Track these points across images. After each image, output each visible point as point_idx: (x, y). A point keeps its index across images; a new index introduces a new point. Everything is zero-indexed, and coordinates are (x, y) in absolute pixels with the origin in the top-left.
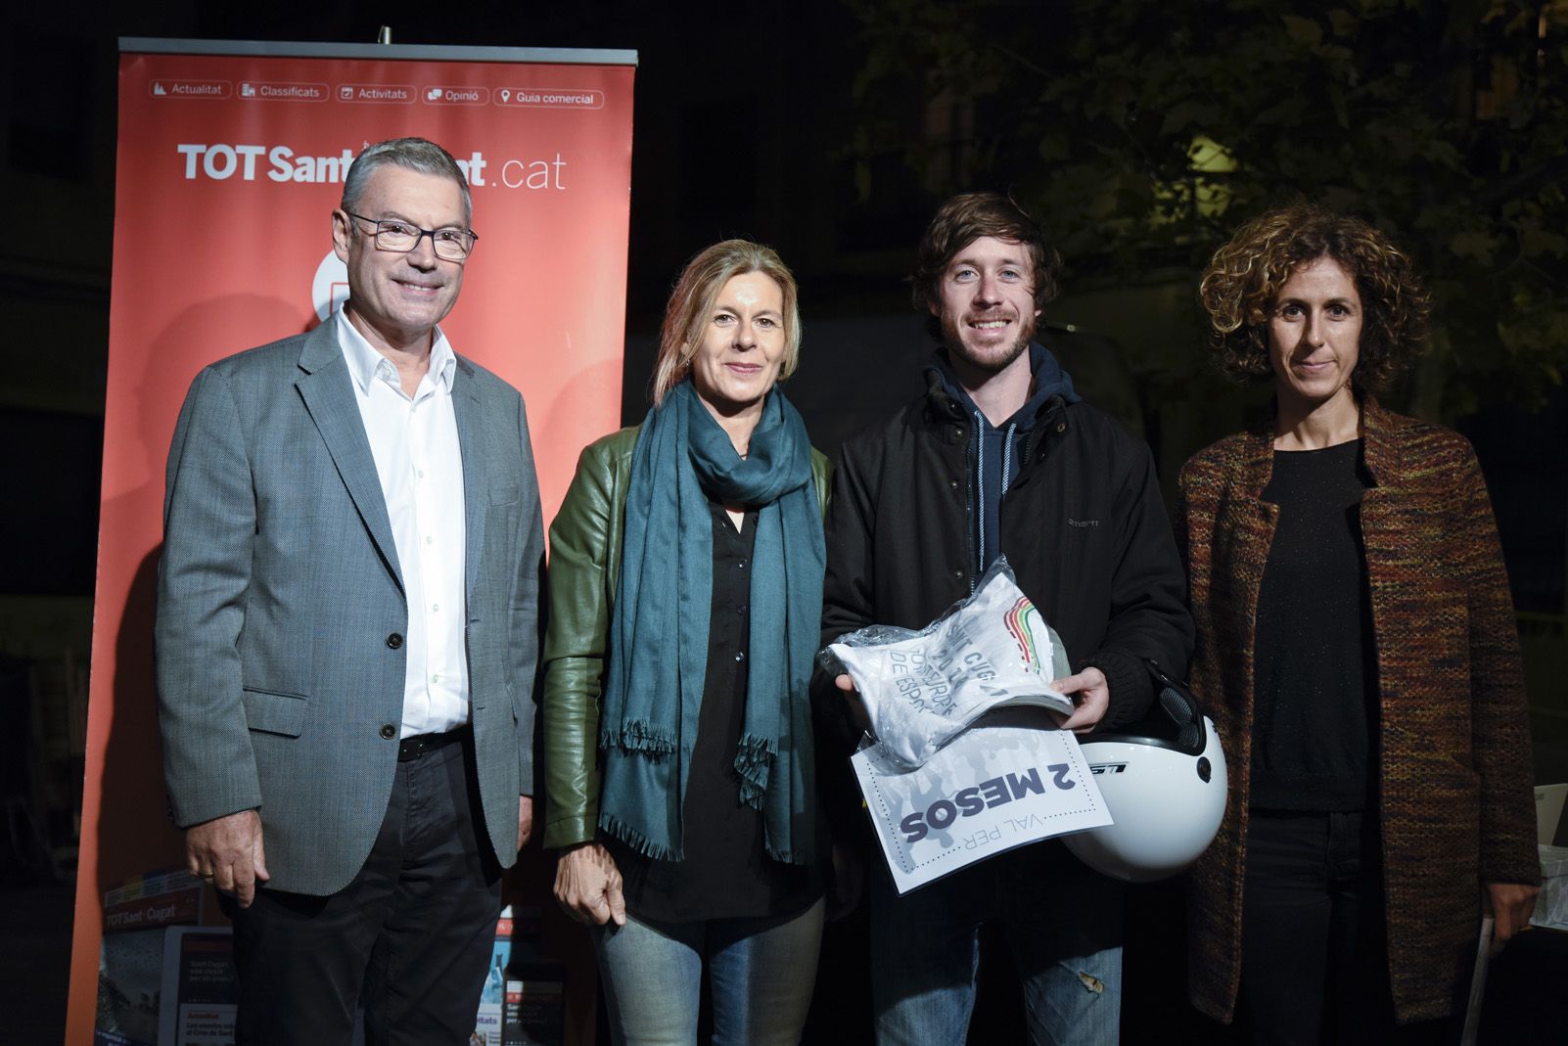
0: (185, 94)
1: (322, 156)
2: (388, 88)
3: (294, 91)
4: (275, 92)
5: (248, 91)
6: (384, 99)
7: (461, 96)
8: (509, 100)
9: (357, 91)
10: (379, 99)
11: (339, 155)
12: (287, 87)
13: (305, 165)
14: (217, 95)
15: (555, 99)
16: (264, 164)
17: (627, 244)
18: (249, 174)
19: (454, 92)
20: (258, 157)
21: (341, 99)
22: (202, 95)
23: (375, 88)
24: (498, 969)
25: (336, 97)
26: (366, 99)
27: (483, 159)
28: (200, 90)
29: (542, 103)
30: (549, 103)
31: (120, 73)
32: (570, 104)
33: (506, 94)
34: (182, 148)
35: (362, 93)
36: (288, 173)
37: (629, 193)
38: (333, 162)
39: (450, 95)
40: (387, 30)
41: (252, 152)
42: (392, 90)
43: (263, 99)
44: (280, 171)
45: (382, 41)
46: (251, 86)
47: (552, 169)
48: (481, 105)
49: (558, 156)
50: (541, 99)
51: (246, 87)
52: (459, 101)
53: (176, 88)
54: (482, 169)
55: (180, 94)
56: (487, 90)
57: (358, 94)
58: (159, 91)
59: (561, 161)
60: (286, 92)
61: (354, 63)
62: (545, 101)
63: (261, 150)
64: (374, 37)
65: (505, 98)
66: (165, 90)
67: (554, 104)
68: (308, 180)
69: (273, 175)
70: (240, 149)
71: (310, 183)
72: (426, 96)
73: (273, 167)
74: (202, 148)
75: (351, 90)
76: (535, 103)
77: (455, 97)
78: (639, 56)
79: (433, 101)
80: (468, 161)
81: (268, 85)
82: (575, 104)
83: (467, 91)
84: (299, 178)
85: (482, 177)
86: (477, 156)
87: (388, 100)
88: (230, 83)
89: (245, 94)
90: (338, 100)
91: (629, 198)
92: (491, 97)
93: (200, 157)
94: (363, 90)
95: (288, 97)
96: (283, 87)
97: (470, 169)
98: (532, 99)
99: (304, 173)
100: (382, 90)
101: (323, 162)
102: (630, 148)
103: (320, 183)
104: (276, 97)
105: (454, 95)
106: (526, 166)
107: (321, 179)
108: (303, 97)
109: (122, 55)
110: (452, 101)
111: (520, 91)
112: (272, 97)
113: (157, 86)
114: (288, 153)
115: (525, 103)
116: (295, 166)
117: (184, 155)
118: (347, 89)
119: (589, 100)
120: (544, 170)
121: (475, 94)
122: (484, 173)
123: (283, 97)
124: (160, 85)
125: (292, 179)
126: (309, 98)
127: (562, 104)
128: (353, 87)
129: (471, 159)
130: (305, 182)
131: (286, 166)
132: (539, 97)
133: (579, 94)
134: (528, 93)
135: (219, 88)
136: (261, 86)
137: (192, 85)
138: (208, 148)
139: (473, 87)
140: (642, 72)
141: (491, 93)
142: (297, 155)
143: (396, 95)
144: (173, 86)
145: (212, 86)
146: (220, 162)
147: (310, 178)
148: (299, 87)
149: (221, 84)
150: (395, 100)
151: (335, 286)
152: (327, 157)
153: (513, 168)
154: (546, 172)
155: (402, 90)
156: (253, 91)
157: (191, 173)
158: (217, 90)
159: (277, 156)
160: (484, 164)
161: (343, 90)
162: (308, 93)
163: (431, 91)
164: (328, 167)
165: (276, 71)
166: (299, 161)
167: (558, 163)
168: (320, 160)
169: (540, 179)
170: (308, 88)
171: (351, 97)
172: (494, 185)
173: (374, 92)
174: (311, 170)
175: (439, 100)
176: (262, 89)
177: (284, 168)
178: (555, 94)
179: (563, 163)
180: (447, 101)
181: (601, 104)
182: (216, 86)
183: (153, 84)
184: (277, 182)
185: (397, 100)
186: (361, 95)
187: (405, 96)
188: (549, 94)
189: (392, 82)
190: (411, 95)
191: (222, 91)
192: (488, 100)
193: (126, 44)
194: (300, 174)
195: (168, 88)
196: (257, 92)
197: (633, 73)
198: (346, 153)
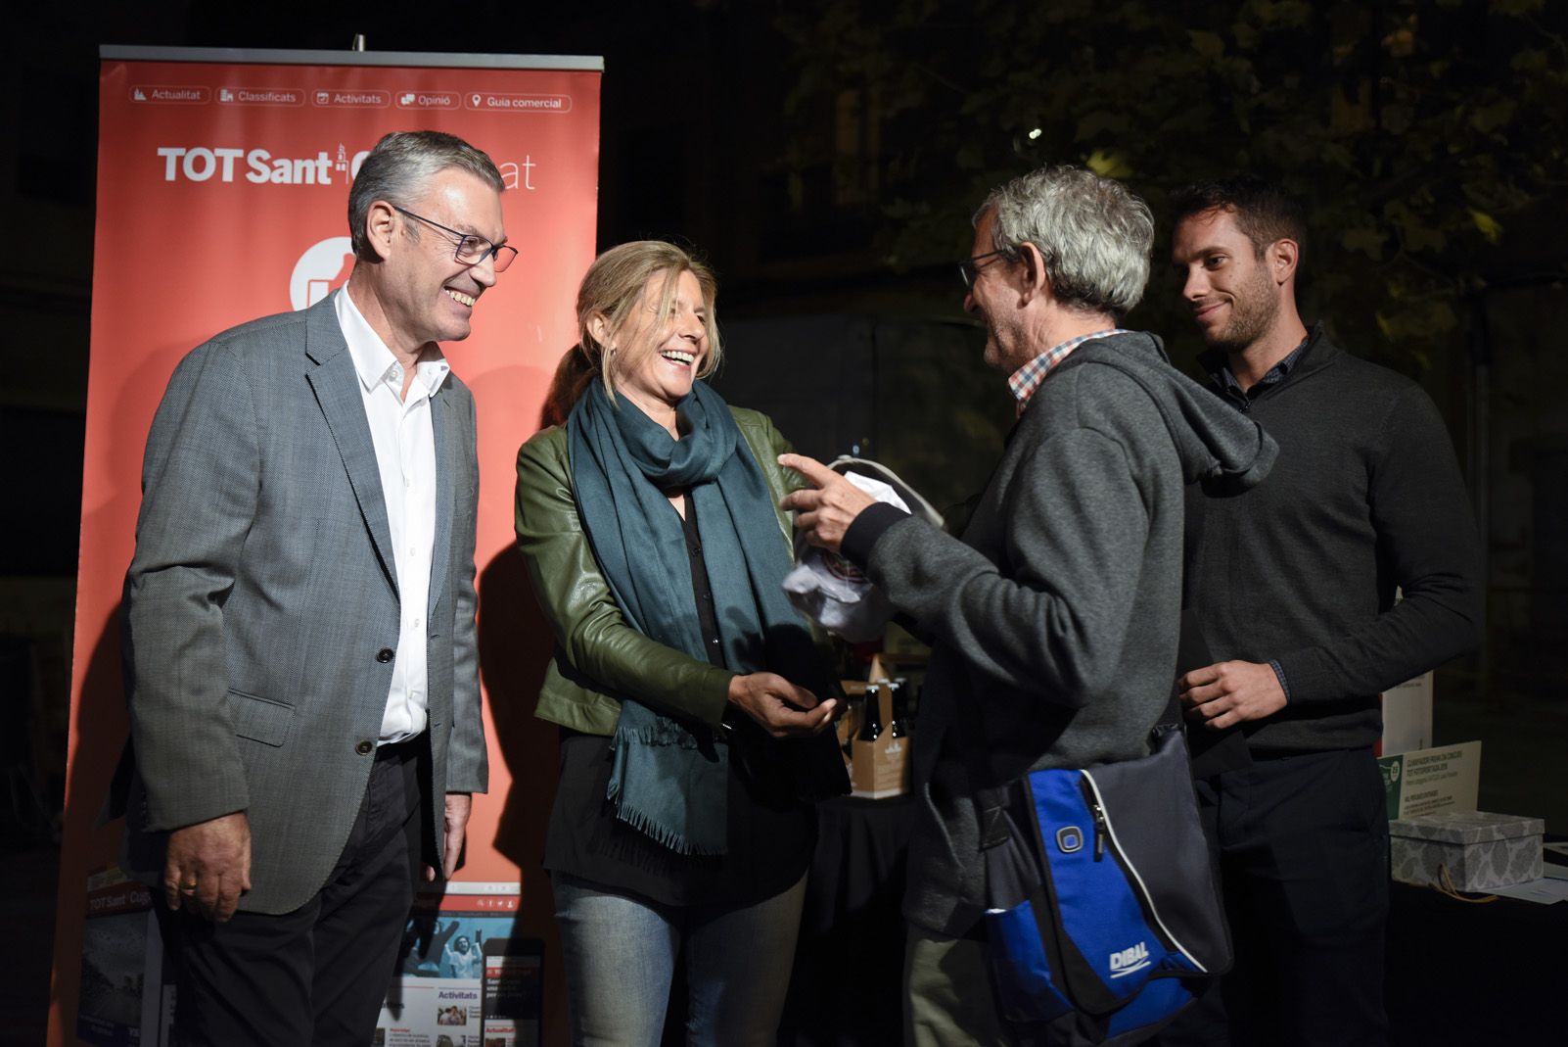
0: (165, 100)
1: (299, 158)
2: (363, 93)
3: (271, 97)
4: (252, 97)
5: (226, 96)
6: (358, 104)
7: (434, 101)
8: (480, 103)
9: (332, 96)
10: (354, 104)
11: (315, 158)
12: (265, 92)
13: (282, 167)
14: (196, 100)
15: (524, 103)
16: (242, 166)
17: (594, 242)
18: (228, 176)
19: (427, 96)
20: (236, 160)
21: (315, 101)
22: (181, 100)
23: (350, 93)
24: (477, 944)
25: (312, 102)
26: (342, 104)
28: (179, 96)
29: (512, 107)
30: (519, 108)
31: (102, 79)
32: (540, 108)
33: (477, 99)
34: (162, 152)
35: (338, 98)
36: (264, 176)
37: (597, 192)
38: (309, 164)
39: (422, 100)
40: (361, 38)
41: (230, 155)
42: (367, 95)
43: (242, 105)
44: (258, 173)
45: (357, 48)
46: (229, 92)
47: (522, 170)
48: (454, 109)
49: (528, 157)
50: (511, 103)
51: (224, 92)
52: (430, 106)
53: (155, 94)
55: (159, 100)
56: (459, 95)
57: (333, 99)
58: (139, 97)
59: (531, 162)
60: (263, 98)
61: (330, 70)
62: (514, 105)
63: (239, 153)
64: (348, 45)
65: (476, 103)
66: (145, 95)
67: (524, 108)
68: (285, 182)
69: (251, 177)
70: (219, 152)
71: (287, 185)
72: (399, 100)
73: (250, 169)
74: (181, 151)
75: (327, 95)
76: (504, 107)
77: (427, 101)
78: (606, 63)
79: (407, 105)
81: (246, 91)
82: (544, 108)
83: (437, 96)
84: (276, 180)
87: (363, 104)
88: (208, 88)
89: (223, 99)
90: (315, 106)
91: (596, 198)
92: (462, 104)
93: (180, 160)
94: (338, 96)
95: (265, 102)
96: (260, 92)
98: (502, 103)
99: (281, 175)
100: (357, 95)
101: (299, 164)
102: (596, 150)
103: (297, 185)
104: (255, 102)
105: (426, 100)
107: (298, 180)
108: (280, 103)
109: (102, 62)
110: (424, 106)
111: (489, 96)
112: (248, 102)
113: (137, 92)
114: (266, 155)
115: (496, 107)
116: (273, 168)
117: (164, 159)
118: (323, 95)
119: (557, 104)
120: (514, 170)
121: (447, 99)
123: (260, 102)
124: (140, 91)
125: (270, 181)
126: (286, 103)
127: (534, 108)
128: (329, 93)
130: (282, 184)
131: (264, 169)
132: (508, 102)
133: (545, 99)
134: (498, 98)
135: (198, 93)
136: (240, 91)
137: (172, 91)
138: (187, 152)
139: (444, 92)
140: (608, 77)
141: (463, 98)
142: (275, 157)
143: (371, 99)
144: (153, 91)
145: (191, 92)
146: (199, 164)
147: (287, 180)
148: (275, 93)
149: (199, 89)
150: (368, 104)
151: (312, 284)
152: (304, 158)
154: (516, 173)
155: (376, 95)
156: (231, 97)
157: (171, 175)
158: (196, 95)
159: (255, 159)
161: (319, 95)
162: (285, 98)
163: (404, 95)
164: (304, 169)
165: (254, 77)
166: (277, 163)
167: (528, 165)
168: (296, 162)
170: (285, 93)
171: (327, 102)
173: (349, 97)
174: (289, 172)
175: (412, 104)
176: (240, 97)
177: (261, 170)
178: (524, 98)
179: (533, 165)
180: (420, 106)
181: (568, 107)
182: (195, 91)
183: (134, 90)
184: (254, 184)
185: (372, 104)
186: (336, 99)
187: (379, 101)
188: (519, 98)
189: (367, 88)
190: (385, 100)
191: (201, 96)
192: (460, 105)
193: (107, 51)
194: (277, 176)
195: (148, 94)
196: (236, 97)
197: (599, 79)
198: (323, 156)
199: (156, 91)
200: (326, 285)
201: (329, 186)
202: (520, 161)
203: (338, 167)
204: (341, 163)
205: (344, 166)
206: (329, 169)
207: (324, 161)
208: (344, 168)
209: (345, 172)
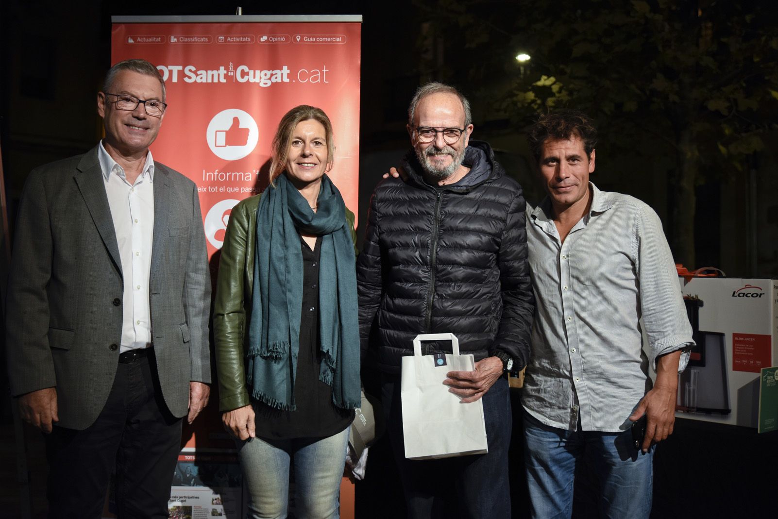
0: (143, 42)
1: (209, 70)
2: (241, 36)
3: (196, 39)
4: (186, 40)
5: (173, 40)
6: (239, 42)
7: (277, 39)
8: (300, 40)
9: (226, 38)
10: (237, 42)
11: (218, 69)
12: (192, 37)
13: (201, 74)
14: (159, 42)
15: (323, 40)
16: (182, 74)
17: (359, 109)
18: (175, 79)
19: (274, 37)
20: (179, 71)
21: (218, 41)
22: (152, 42)
23: (235, 37)
25: (216, 41)
26: (231, 42)
27: (288, 69)
28: (151, 40)
29: (316, 41)
30: (320, 42)
31: (113, 33)
32: (330, 42)
33: (298, 38)
35: (229, 39)
36: (192, 78)
37: (360, 83)
38: (215, 72)
39: (271, 39)
40: (240, 9)
41: (176, 69)
42: (243, 37)
43: (181, 44)
44: (190, 78)
45: (238, 14)
46: (175, 37)
47: (322, 73)
48: (286, 42)
49: (325, 66)
50: (316, 40)
51: (172, 38)
52: (275, 42)
53: (139, 39)
54: (288, 74)
55: (141, 42)
56: (289, 35)
57: (227, 40)
58: (131, 41)
60: (192, 40)
61: (224, 25)
63: (180, 68)
64: (234, 12)
65: (298, 40)
66: (134, 40)
67: (322, 42)
68: (203, 82)
69: (186, 80)
70: (170, 67)
71: (204, 83)
72: (260, 39)
73: (186, 76)
75: (223, 38)
76: (312, 42)
78: (363, 18)
79: (263, 42)
80: (281, 70)
81: (183, 37)
82: (333, 42)
83: (278, 37)
84: (199, 81)
85: (288, 78)
86: (285, 68)
87: (241, 42)
88: (165, 36)
89: (172, 41)
90: (218, 43)
91: (360, 86)
92: (291, 39)
95: (193, 42)
96: (190, 37)
97: (282, 74)
98: (311, 39)
99: (201, 78)
100: (238, 37)
101: (210, 72)
102: (359, 62)
103: (210, 83)
104: (188, 42)
105: (273, 39)
106: (309, 71)
107: (210, 81)
108: (200, 42)
109: (113, 24)
110: (272, 42)
111: (305, 36)
112: (185, 42)
114: (193, 69)
115: (308, 42)
116: (197, 75)
118: (221, 38)
119: (339, 40)
120: (317, 73)
121: (284, 38)
122: (289, 76)
123: (190, 42)
124: (131, 38)
125: (195, 81)
126: (203, 42)
127: (326, 42)
128: (224, 36)
129: (282, 69)
130: (202, 82)
131: (192, 75)
132: (314, 39)
133: (334, 37)
134: (309, 37)
135: (160, 38)
136: (180, 37)
137: (147, 38)
139: (283, 35)
140: (364, 25)
141: (291, 37)
142: (198, 69)
143: (245, 39)
144: (137, 39)
145: (156, 38)
147: (204, 81)
148: (198, 37)
149: (160, 36)
150: (243, 42)
151: (217, 132)
152: (212, 70)
153: (303, 73)
154: (319, 75)
155: (248, 37)
156: (176, 40)
158: (159, 40)
159: (188, 71)
160: (289, 71)
161: (219, 38)
162: (203, 40)
163: (262, 37)
164: (213, 75)
165: (188, 29)
166: (199, 72)
167: (325, 70)
168: (209, 72)
169: (316, 78)
170: (203, 37)
171: (223, 41)
172: (294, 81)
173: (234, 38)
174: (205, 77)
175: (266, 41)
176: (180, 39)
177: (192, 76)
178: (322, 37)
179: (328, 70)
180: (270, 42)
181: (345, 41)
182: (158, 38)
183: (128, 38)
184: (188, 83)
185: (246, 42)
186: (228, 40)
187: (250, 40)
188: (320, 37)
189: (243, 34)
190: (252, 40)
191: (161, 40)
192: (290, 41)
193: (115, 19)
194: (200, 80)
195: (135, 39)
196: (178, 40)
197: (360, 26)
198: (222, 68)
199: (139, 38)
200: (225, 133)
201: (224, 83)
202: (321, 69)
203: (229, 74)
204: (231, 72)
205: (232, 73)
206: (225, 74)
207: (222, 71)
208: (232, 74)
209: (233, 76)
